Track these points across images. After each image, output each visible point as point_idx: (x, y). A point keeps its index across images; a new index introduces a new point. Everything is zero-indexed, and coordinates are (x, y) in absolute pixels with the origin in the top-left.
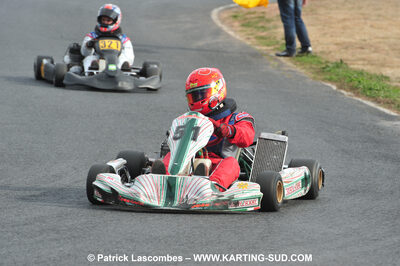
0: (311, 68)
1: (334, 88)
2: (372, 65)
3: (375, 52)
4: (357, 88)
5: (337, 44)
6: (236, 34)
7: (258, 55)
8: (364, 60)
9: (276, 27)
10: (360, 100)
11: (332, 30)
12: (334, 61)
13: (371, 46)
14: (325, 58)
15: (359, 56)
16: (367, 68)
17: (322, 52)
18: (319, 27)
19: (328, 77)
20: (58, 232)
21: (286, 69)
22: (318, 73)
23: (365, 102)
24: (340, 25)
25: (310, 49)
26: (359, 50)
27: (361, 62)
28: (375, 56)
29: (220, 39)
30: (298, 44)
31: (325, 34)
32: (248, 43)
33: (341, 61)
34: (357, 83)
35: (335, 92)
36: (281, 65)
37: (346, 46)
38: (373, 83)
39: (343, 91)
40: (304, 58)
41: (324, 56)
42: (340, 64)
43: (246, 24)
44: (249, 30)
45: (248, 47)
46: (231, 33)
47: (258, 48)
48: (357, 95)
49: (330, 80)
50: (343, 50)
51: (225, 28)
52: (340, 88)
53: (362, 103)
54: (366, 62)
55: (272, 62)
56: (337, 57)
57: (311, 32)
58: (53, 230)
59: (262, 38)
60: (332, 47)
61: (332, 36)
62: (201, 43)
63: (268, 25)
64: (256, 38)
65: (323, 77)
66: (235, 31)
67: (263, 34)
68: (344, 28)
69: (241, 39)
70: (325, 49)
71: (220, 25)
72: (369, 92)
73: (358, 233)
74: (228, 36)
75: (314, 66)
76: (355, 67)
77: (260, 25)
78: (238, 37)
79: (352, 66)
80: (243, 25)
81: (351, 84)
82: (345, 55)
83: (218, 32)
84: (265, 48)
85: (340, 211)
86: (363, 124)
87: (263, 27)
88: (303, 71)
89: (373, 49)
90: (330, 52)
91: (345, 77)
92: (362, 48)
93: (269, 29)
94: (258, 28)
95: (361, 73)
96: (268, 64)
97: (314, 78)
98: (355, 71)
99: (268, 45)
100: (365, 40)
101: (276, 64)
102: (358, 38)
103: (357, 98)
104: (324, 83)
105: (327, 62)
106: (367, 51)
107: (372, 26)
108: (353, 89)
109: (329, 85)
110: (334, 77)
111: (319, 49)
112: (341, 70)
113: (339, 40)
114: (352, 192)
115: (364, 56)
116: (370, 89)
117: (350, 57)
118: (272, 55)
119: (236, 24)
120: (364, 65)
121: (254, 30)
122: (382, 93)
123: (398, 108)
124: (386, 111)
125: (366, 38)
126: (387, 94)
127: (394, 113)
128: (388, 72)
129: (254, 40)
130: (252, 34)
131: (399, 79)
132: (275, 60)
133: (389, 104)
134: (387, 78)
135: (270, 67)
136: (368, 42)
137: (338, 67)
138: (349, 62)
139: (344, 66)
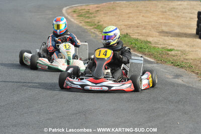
2: (142, 36)
3: (144, 29)
4: (134, 47)
5: (125, 25)
7: (84, 31)
8: (138, 33)
9: (95, 17)
10: (136, 53)
11: (123, 18)
12: (123, 34)
13: (142, 26)
15: (136, 31)
18: (117, 17)
21: (99, 38)
23: (138, 54)
24: (127, 15)
26: (136, 28)
27: (137, 34)
28: (144, 31)
31: (119, 20)
32: (81, 25)
33: (127, 34)
34: (134, 45)
36: (97, 36)
37: (130, 27)
38: (143, 45)
43: (80, 15)
44: (81, 18)
45: (81, 27)
46: (72, 20)
47: (85, 27)
50: (128, 29)
51: (69, 17)
54: (140, 34)
55: (92, 35)
56: (125, 32)
59: (87, 22)
60: (123, 27)
61: (123, 21)
63: (91, 16)
64: (84, 22)
66: (74, 19)
67: (89, 20)
68: (129, 17)
69: (77, 23)
72: (140, 50)
76: (134, 37)
77: (87, 15)
78: (75, 22)
79: (132, 36)
80: (78, 16)
81: (132, 45)
82: (129, 31)
84: (89, 27)
87: (88, 17)
89: (143, 28)
90: (122, 29)
91: (128, 42)
92: (137, 27)
93: (91, 17)
94: (86, 17)
95: (137, 40)
96: (90, 36)
98: (134, 39)
99: (91, 26)
101: (94, 35)
102: (136, 22)
103: (134, 52)
106: (140, 29)
107: (143, 16)
112: (126, 38)
113: (126, 23)
115: (138, 31)
116: (141, 48)
117: (131, 32)
118: (93, 31)
119: (75, 15)
120: (138, 36)
121: (84, 18)
122: (147, 50)
123: (155, 57)
124: (149, 59)
125: (140, 22)
126: (150, 50)
127: (152, 60)
128: (150, 39)
129: (84, 23)
130: (82, 21)
131: (156, 43)
132: (94, 33)
133: (150, 55)
134: (150, 42)
135: (91, 37)
136: (141, 24)
137: (125, 37)
138: (131, 34)
139: (128, 36)
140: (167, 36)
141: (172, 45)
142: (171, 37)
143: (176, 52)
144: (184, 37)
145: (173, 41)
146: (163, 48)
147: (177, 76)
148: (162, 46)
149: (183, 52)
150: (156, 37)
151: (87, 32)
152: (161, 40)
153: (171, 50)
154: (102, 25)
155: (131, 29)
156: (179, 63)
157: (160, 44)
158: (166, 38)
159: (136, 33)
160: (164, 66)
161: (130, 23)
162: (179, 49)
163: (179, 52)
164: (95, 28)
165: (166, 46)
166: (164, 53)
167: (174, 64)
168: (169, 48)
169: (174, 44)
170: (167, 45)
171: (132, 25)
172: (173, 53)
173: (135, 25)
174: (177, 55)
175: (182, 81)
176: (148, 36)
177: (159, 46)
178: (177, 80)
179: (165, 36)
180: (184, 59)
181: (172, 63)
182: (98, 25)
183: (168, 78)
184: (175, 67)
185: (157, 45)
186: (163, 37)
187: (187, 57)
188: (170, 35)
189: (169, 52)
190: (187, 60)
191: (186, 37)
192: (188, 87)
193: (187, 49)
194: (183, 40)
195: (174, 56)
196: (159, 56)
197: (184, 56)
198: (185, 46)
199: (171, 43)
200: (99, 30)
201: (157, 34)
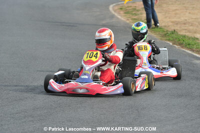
0: (159, 34)
1: (171, 44)
2: (190, 32)
3: (191, 26)
4: (182, 44)
5: (172, 22)
6: (122, 18)
8: (186, 30)
9: (142, 14)
10: (184, 50)
11: (170, 15)
12: (171, 30)
13: (189, 23)
14: (166, 29)
15: (183, 28)
16: (187, 34)
17: (165, 26)
18: (164, 13)
19: (168, 38)
20: (33, 117)
22: (163, 36)
23: (186, 51)
24: (174, 12)
25: (158, 24)
26: (183, 25)
27: (184, 31)
28: (191, 28)
29: (114, 20)
30: (153, 22)
31: (166, 17)
32: (128, 22)
33: (174, 30)
34: (182, 41)
35: (171, 46)
37: (177, 23)
38: (190, 41)
39: (175, 46)
40: (156, 29)
41: (166, 28)
42: (174, 32)
43: (127, 12)
44: (128, 15)
45: (128, 24)
46: (119, 17)
48: (182, 47)
49: (169, 40)
50: (175, 25)
51: (116, 14)
52: (174, 44)
53: (185, 52)
54: (187, 31)
56: (172, 28)
57: (159, 16)
58: (30, 116)
59: (135, 19)
60: (170, 24)
61: (170, 18)
62: (104, 22)
63: (137, 13)
64: (132, 19)
65: (165, 38)
66: (121, 16)
67: (136, 17)
68: (176, 14)
69: (124, 20)
70: (166, 25)
71: (113, 13)
72: (189, 46)
73: (183, 116)
74: (118, 18)
75: (161, 33)
76: (182, 33)
77: (134, 12)
78: (123, 19)
79: (180, 33)
80: (125, 13)
81: (179, 42)
82: (177, 28)
83: (113, 16)
85: (174, 105)
86: (185, 62)
87: (135, 14)
88: (155, 36)
90: (169, 26)
91: (176, 39)
92: (185, 24)
93: (138, 15)
94: (133, 14)
95: (185, 36)
97: (161, 39)
98: (181, 36)
100: (186, 20)
102: (182, 19)
103: (182, 49)
104: (166, 42)
105: (167, 31)
106: (187, 25)
107: (190, 13)
108: (180, 44)
109: (169, 42)
110: (171, 39)
111: (163, 24)
112: (174, 35)
113: (173, 20)
114: (180, 96)
115: (186, 28)
116: (189, 44)
117: (179, 29)
119: (122, 12)
120: (186, 32)
121: (131, 15)
122: (195, 46)
124: (197, 55)
125: (187, 19)
126: (198, 47)
128: (198, 36)
129: (130, 20)
130: (130, 17)
133: (198, 52)
134: (197, 39)
136: (188, 21)
137: (173, 33)
138: (178, 31)
139: (176, 33)
155: (179, 26)
161: (178, 20)
171: (179, 21)
173: (182, 22)
176: (195, 32)
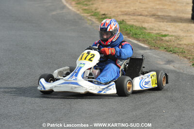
2: (138, 22)
4: (129, 34)
5: (121, 12)
7: (81, 18)
8: (134, 19)
10: (130, 40)
12: (119, 20)
17: (114, 16)
18: (114, 3)
21: (95, 25)
23: (133, 41)
29: (64, 11)
32: (78, 12)
33: (123, 20)
34: (129, 31)
36: (93, 23)
38: (138, 31)
44: (79, 6)
45: (78, 14)
47: (82, 15)
48: (129, 37)
51: (68, 5)
53: (131, 41)
56: (121, 18)
59: (85, 10)
60: (119, 13)
61: (120, 8)
62: (54, 13)
66: (72, 7)
67: (86, 8)
69: (75, 10)
71: (65, 3)
72: (135, 36)
74: (69, 9)
76: (130, 23)
78: (73, 9)
79: (128, 23)
80: (77, 4)
81: (127, 32)
82: (125, 18)
83: (64, 7)
84: (86, 15)
87: (86, 4)
90: (118, 16)
91: (124, 28)
93: (89, 5)
94: (84, 5)
95: (132, 26)
96: (86, 23)
98: (129, 25)
99: (88, 13)
101: (90, 22)
107: (140, 3)
108: (127, 34)
113: (123, 10)
116: (136, 34)
117: (127, 19)
118: (89, 18)
119: (73, 3)
120: (134, 22)
121: (82, 6)
122: (141, 36)
123: (149, 43)
124: (143, 45)
126: (144, 36)
127: (146, 46)
128: (145, 25)
129: (81, 11)
130: (80, 8)
131: (151, 29)
132: (90, 20)
133: (144, 41)
134: (145, 28)
135: (87, 25)
137: (121, 23)
138: (127, 21)
139: (124, 23)
140: (163, 22)
141: (166, 31)
142: (167, 22)
143: (170, 38)
144: (179, 22)
145: (168, 26)
146: (158, 34)
147: (169, 62)
148: (157, 32)
149: (178, 38)
150: (151, 22)
151: (83, 19)
152: (156, 25)
153: (165, 36)
154: (100, 12)
156: (171, 49)
157: (155, 30)
158: (162, 24)
159: (132, 19)
160: (157, 51)
161: (127, 10)
162: (174, 34)
163: (173, 38)
164: (93, 15)
165: (160, 31)
166: (158, 39)
167: (168, 50)
168: (164, 34)
169: (169, 29)
170: (162, 30)
172: (167, 38)
173: (131, 11)
174: (170, 41)
175: (174, 66)
176: (143, 22)
177: (154, 32)
178: (168, 65)
179: (160, 22)
180: (178, 44)
181: (165, 48)
182: (95, 13)
183: (159, 64)
184: (168, 53)
185: (152, 31)
186: (159, 23)
187: (180, 43)
188: (166, 20)
189: (164, 38)
190: (180, 45)
191: (181, 22)
192: (179, 73)
193: (181, 34)
194: (178, 26)
195: (168, 42)
196: (153, 42)
197: (178, 41)
198: (180, 31)
199: (166, 28)
200: (95, 17)
201: (153, 20)
